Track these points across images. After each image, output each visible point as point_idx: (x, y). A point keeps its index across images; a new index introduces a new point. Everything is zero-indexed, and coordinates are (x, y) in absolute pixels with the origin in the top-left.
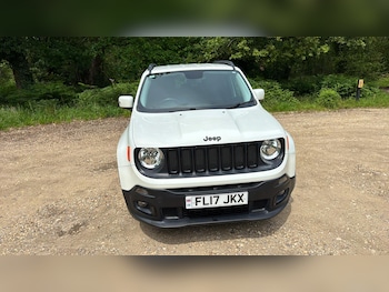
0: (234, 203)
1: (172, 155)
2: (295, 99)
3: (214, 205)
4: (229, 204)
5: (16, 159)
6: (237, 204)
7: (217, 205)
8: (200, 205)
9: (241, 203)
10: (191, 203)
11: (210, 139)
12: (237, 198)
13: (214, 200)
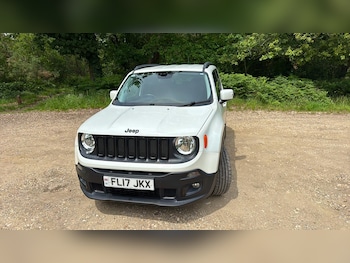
0: (142, 188)
1: (101, 141)
2: (328, 99)
3: (125, 187)
4: (138, 188)
5: (60, 132)
6: (145, 189)
7: (128, 187)
8: (115, 185)
9: (148, 188)
10: (108, 182)
11: (130, 131)
12: (145, 184)
13: (126, 182)
